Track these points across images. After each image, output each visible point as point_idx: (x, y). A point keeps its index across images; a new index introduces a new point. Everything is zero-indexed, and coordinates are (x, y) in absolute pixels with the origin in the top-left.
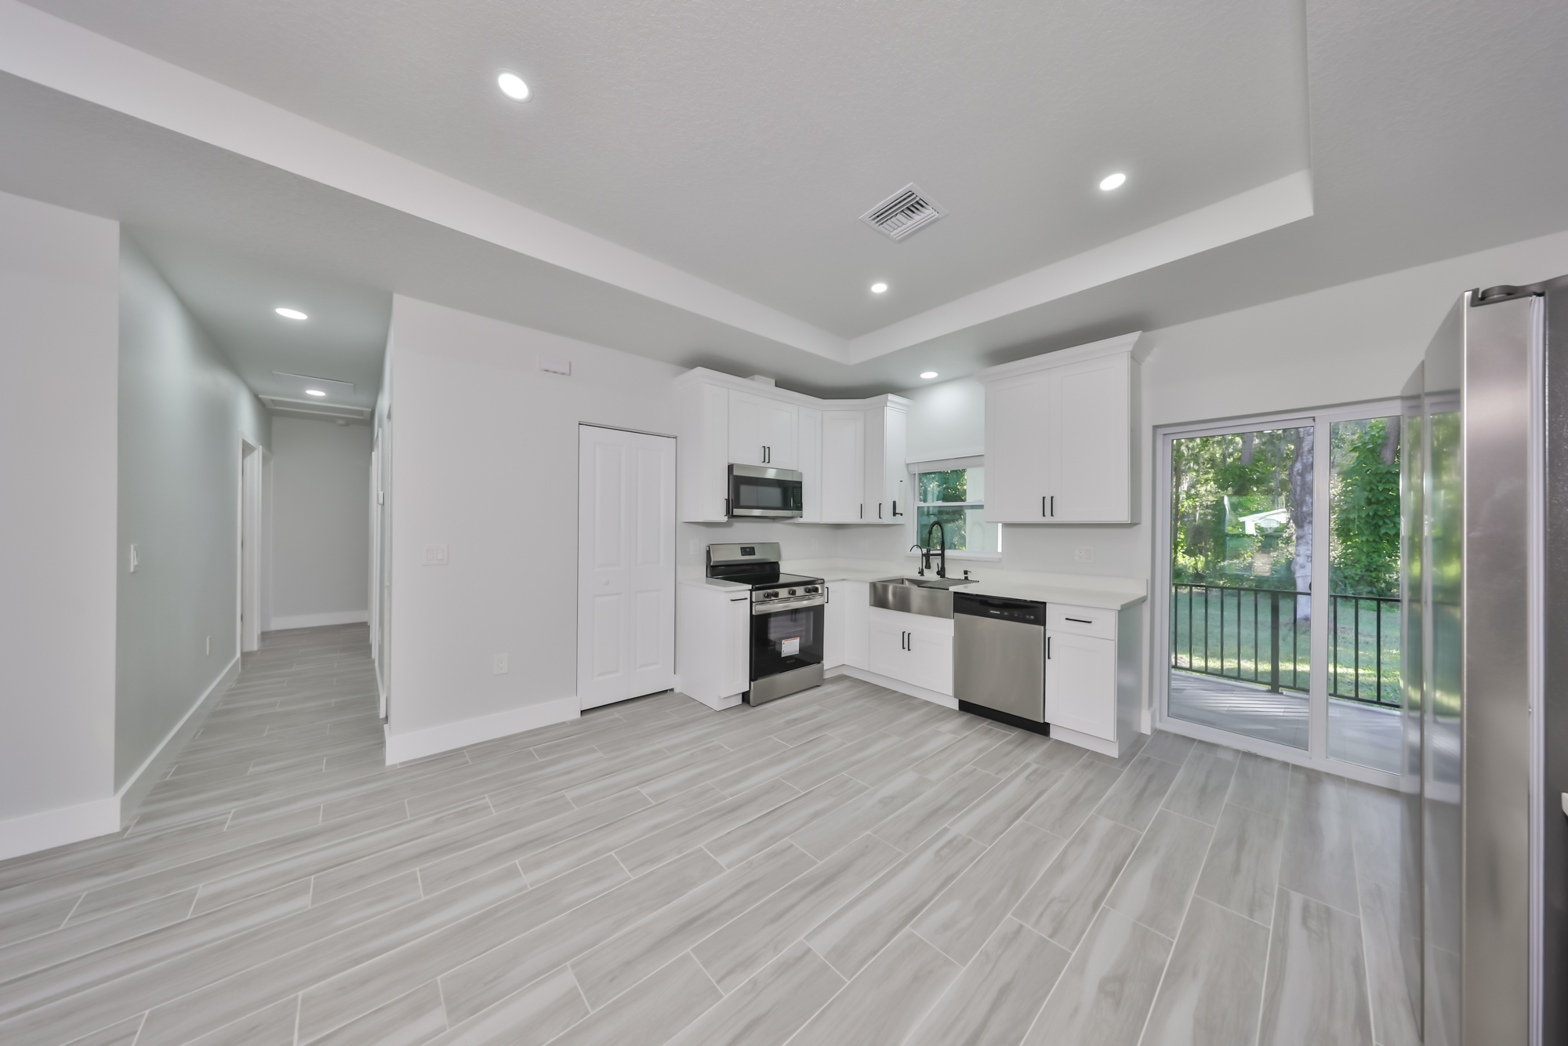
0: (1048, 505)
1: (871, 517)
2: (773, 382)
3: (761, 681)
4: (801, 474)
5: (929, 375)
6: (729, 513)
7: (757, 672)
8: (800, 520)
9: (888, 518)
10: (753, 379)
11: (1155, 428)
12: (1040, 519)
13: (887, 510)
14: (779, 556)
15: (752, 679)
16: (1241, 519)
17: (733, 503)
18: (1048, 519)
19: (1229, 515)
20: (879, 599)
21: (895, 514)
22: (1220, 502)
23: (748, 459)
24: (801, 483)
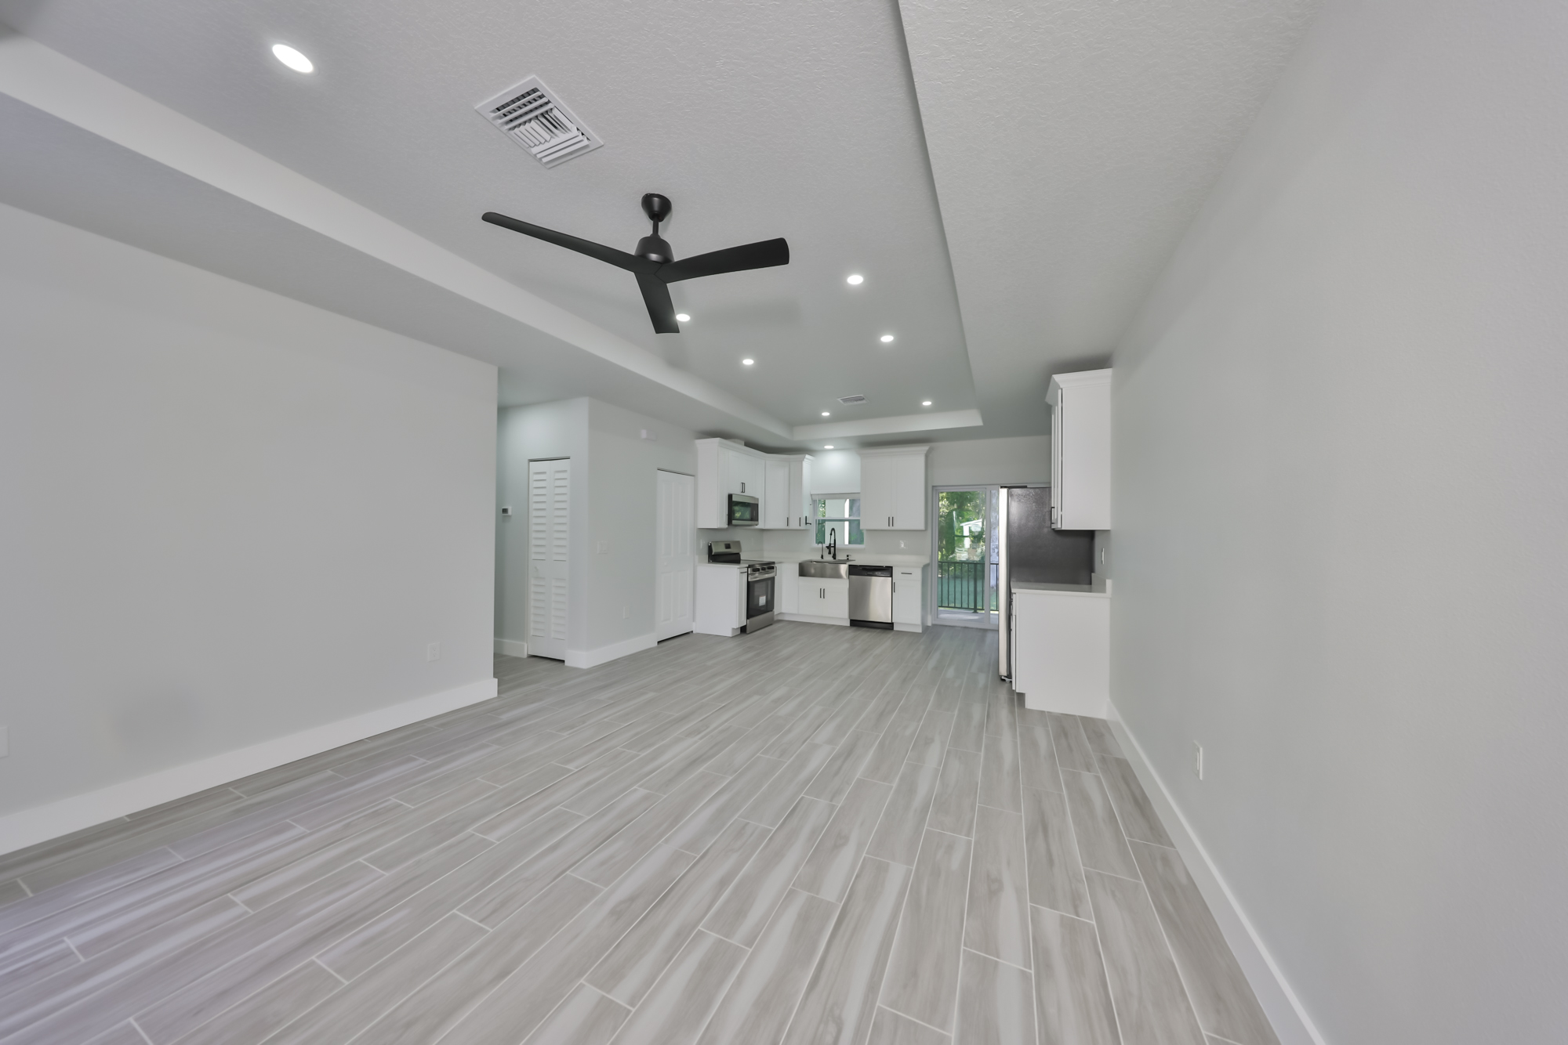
0: (891, 521)
1: (794, 525)
2: (743, 443)
3: (752, 619)
4: (758, 499)
5: (827, 447)
6: (730, 522)
7: (750, 614)
8: (757, 527)
9: (803, 526)
10: (735, 442)
11: (933, 486)
12: (887, 527)
13: (803, 521)
14: (741, 551)
15: (748, 618)
16: (961, 525)
17: (731, 517)
18: (891, 528)
19: (956, 524)
20: (803, 571)
21: (806, 523)
22: (950, 513)
23: (736, 490)
24: (757, 505)
